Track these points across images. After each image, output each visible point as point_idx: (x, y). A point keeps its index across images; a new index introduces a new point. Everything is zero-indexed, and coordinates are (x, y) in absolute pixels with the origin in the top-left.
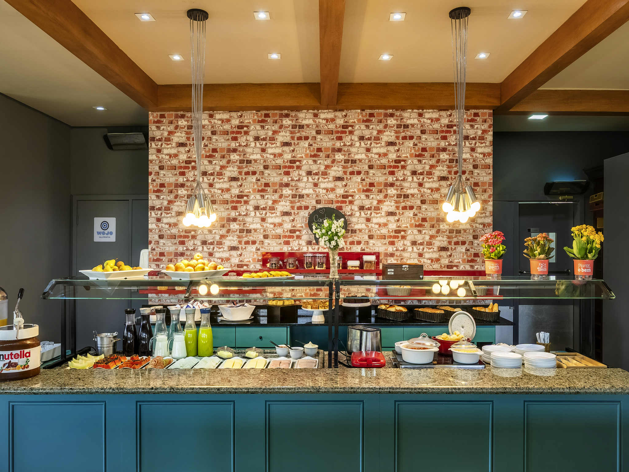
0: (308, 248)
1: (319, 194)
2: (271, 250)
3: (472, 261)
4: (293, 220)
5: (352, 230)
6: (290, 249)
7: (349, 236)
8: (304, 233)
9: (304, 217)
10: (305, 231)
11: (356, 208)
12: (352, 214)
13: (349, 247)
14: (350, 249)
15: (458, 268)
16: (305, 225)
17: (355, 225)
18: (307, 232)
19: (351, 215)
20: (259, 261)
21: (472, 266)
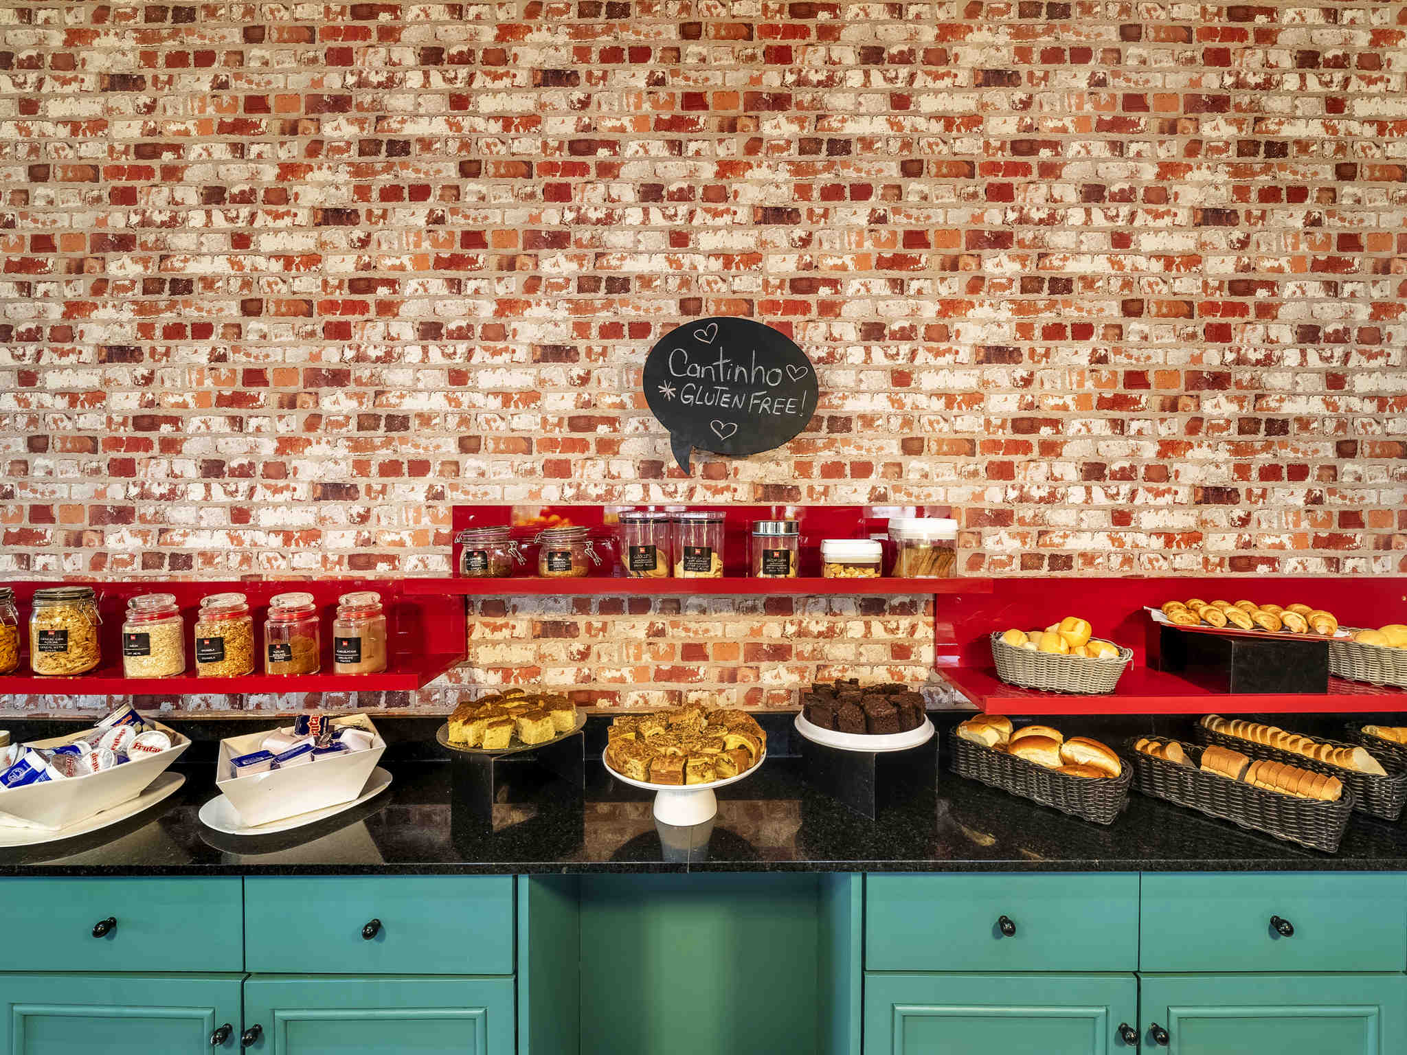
0: (646, 488)
1: (694, 275)
2: (490, 497)
3: (1334, 541)
4: (584, 380)
5: (832, 419)
6: (569, 492)
7: (820, 443)
8: (628, 429)
9: (628, 367)
10: (634, 422)
11: (849, 332)
12: (831, 355)
13: (818, 483)
14: (826, 492)
15: (1275, 570)
16: (635, 399)
17: (844, 398)
18: (641, 428)
19: (830, 359)
20: (439, 539)
21: (1333, 563)
